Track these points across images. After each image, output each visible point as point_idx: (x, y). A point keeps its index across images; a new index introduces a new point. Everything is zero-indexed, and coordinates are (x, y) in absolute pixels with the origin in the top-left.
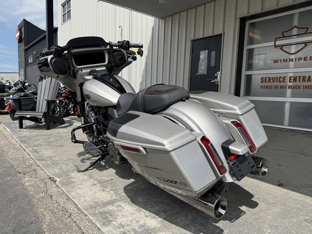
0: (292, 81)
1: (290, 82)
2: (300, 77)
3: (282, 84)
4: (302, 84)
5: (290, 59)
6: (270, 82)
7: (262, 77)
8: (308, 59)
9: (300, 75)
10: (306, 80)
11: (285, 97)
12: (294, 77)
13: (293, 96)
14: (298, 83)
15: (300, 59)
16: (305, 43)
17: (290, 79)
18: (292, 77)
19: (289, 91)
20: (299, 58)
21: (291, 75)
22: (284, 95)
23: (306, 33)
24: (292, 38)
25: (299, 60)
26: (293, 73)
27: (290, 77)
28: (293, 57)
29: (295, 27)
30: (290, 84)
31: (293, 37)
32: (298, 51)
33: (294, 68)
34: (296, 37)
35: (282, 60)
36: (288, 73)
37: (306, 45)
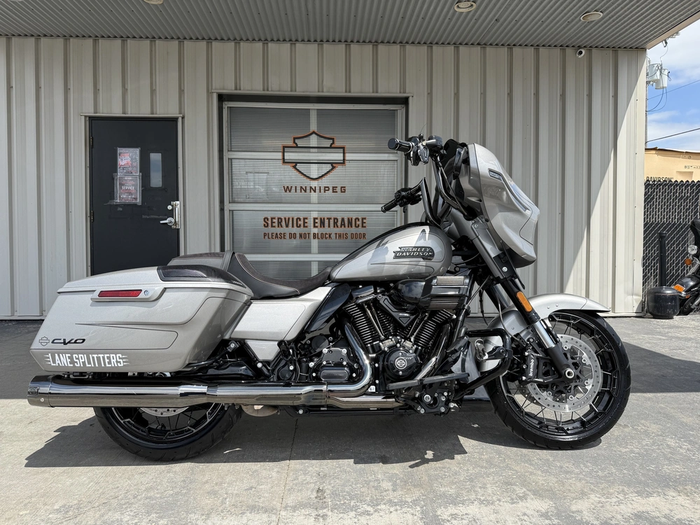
0: (316, 225)
1: (315, 227)
2: (329, 219)
3: (302, 230)
4: (333, 230)
5: (311, 188)
6: (281, 226)
7: (266, 216)
8: (338, 190)
9: (329, 216)
10: (339, 224)
11: (310, 253)
12: (321, 219)
13: (322, 250)
14: (326, 230)
15: (326, 189)
16: (332, 164)
17: (315, 223)
18: (317, 218)
19: (315, 243)
20: (325, 187)
21: (315, 215)
22: (307, 250)
23: (331, 147)
24: (310, 152)
25: (325, 191)
26: (318, 211)
27: (315, 219)
28: (314, 184)
29: (314, 133)
30: (315, 231)
31: (312, 150)
32: (323, 176)
33: (318, 203)
34: (316, 150)
35: (298, 189)
36: (310, 211)
37: (333, 168)
